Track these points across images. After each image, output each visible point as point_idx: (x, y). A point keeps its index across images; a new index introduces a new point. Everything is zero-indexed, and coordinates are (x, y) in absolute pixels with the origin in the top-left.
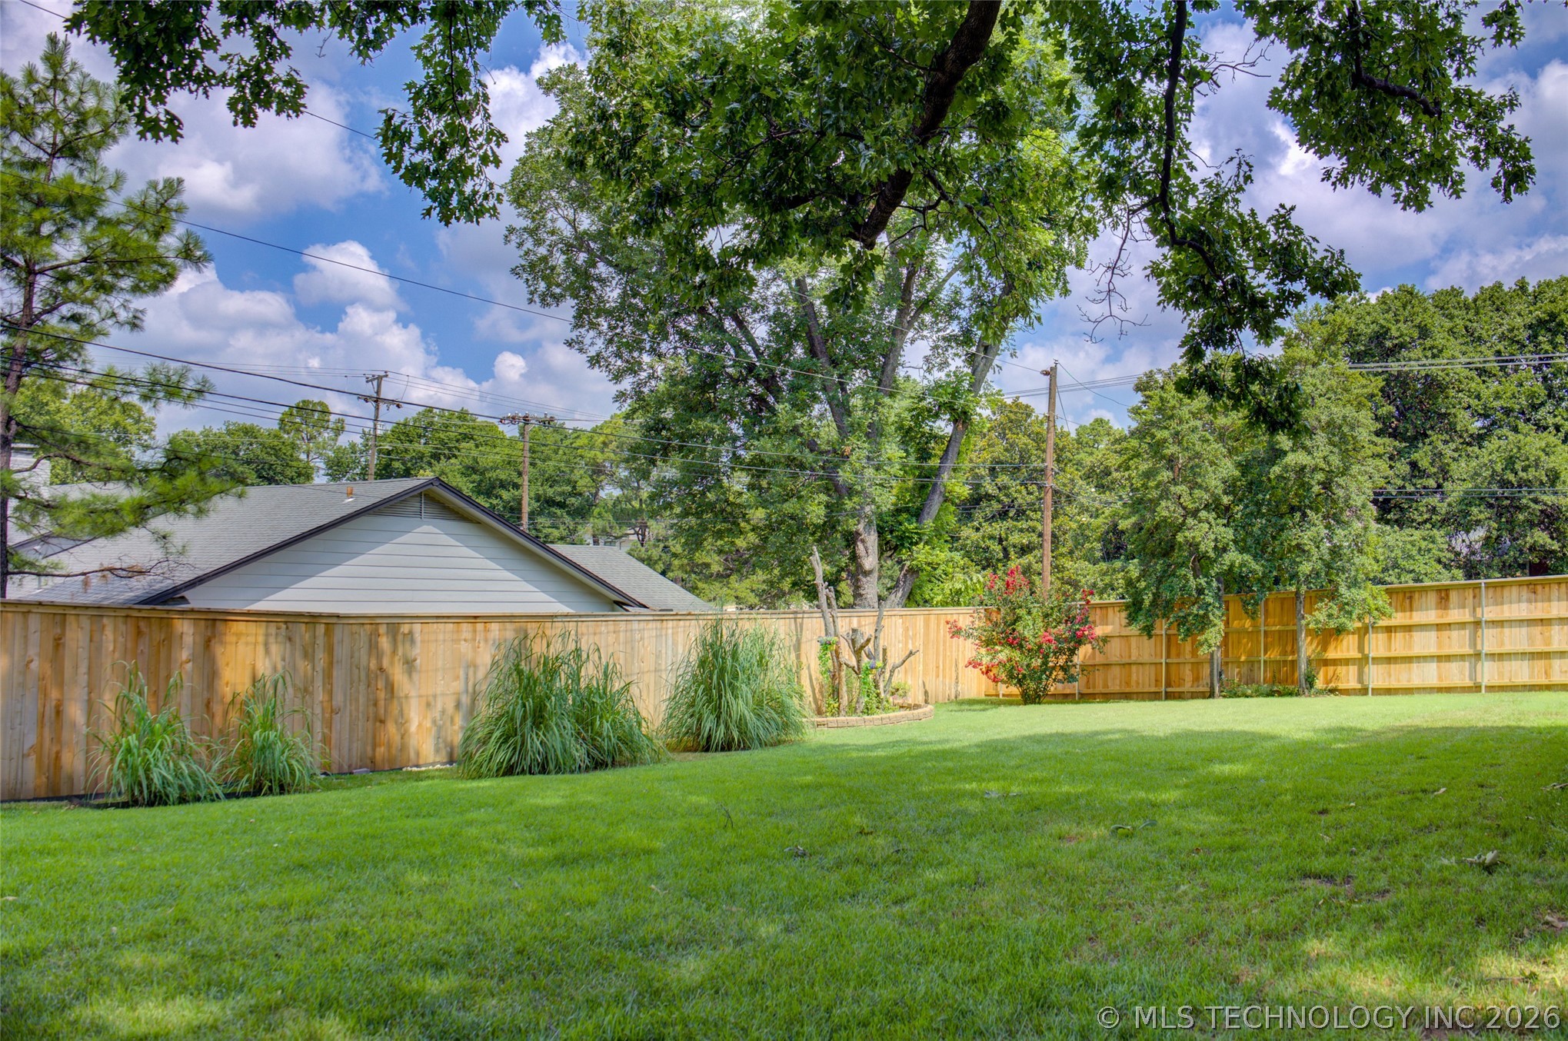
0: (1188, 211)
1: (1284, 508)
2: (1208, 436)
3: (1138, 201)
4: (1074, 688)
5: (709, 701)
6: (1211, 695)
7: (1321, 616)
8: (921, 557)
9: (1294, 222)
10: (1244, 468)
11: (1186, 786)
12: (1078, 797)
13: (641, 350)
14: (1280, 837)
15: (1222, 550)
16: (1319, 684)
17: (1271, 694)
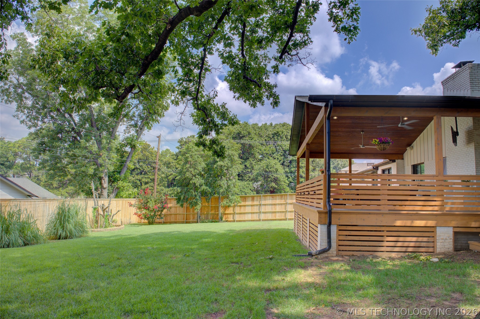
0: (202, 102)
1: (216, 176)
2: (199, 156)
3: (190, 98)
4: (162, 220)
5: (60, 225)
6: (197, 222)
7: (225, 203)
8: (120, 184)
9: (226, 107)
10: (207, 165)
11: (198, 244)
12: (172, 248)
13: (38, 120)
14: (224, 255)
15: (201, 185)
16: (224, 219)
17: (212, 222)
